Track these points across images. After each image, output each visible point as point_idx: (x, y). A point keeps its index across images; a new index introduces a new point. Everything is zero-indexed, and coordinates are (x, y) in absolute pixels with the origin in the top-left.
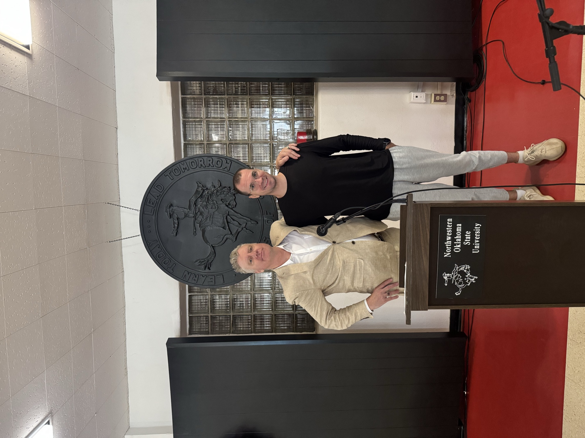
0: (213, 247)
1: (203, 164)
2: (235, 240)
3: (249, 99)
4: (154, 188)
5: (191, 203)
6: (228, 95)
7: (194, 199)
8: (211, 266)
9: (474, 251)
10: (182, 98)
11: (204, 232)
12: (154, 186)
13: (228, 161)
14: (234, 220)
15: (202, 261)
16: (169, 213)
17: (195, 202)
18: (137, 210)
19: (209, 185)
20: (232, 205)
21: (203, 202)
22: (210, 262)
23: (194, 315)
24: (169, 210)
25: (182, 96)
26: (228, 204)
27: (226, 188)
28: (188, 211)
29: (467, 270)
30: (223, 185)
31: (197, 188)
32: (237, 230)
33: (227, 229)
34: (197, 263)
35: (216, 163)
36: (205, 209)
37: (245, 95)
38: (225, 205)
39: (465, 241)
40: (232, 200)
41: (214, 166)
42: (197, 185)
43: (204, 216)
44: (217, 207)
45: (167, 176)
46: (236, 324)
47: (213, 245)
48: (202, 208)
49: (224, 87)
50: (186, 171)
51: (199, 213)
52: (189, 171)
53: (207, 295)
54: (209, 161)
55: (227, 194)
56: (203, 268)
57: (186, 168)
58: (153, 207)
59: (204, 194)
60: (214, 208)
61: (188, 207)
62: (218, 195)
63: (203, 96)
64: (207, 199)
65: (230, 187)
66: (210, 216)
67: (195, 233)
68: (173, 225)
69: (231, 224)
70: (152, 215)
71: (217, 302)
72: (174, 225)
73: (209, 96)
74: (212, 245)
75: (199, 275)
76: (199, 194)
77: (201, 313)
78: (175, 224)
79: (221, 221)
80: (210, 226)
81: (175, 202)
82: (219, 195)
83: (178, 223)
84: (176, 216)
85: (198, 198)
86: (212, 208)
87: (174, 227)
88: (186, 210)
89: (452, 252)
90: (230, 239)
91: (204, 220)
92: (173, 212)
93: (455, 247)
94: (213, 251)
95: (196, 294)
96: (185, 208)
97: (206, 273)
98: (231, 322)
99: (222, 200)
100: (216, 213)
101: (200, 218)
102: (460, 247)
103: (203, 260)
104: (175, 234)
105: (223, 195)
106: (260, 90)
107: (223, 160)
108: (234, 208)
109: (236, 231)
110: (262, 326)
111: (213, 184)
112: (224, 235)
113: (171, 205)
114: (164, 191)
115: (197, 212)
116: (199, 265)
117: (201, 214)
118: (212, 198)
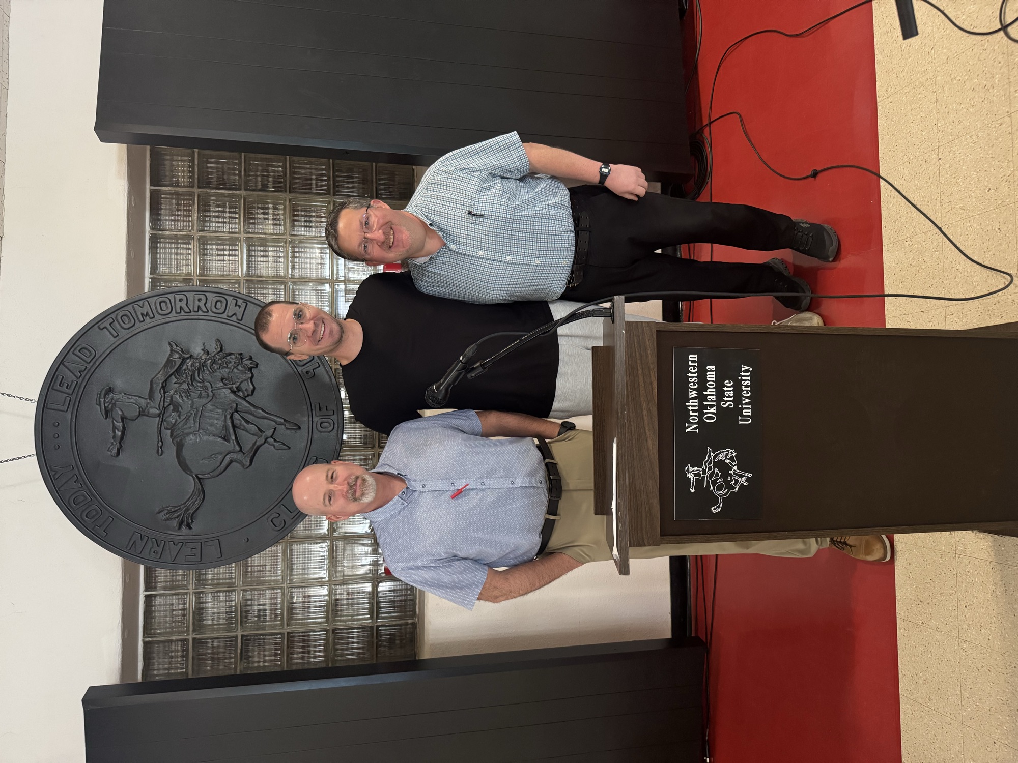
0: (199, 479)
1: (184, 306)
2: (248, 464)
3: (290, 200)
4: (73, 353)
5: (155, 386)
6: (246, 190)
7: (161, 378)
8: (193, 522)
9: (742, 420)
10: (152, 192)
11: (180, 447)
12: (75, 350)
13: (240, 302)
14: (248, 422)
15: (173, 510)
16: (105, 407)
17: (162, 384)
18: (31, 401)
19: (197, 350)
20: (244, 389)
21: (181, 384)
22: (191, 511)
23: (155, 639)
24: (104, 401)
25: (153, 188)
26: (235, 389)
27: (233, 356)
28: (148, 403)
29: (732, 459)
30: (227, 349)
31: (170, 355)
32: (253, 442)
33: (231, 441)
34: (162, 514)
35: (214, 304)
36: (185, 398)
37: (281, 192)
38: (230, 391)
39: (724, 401)
40: (245, 380)
41: (208, 312)
42: (169, 349)
43: (182, 414)
44: (211, 394)
45: (105, 329)
46: (250, 654)
47: (200, 476)
48: (177, 396)
49: (240, 176)
50: (147, 319)
51: (171, 407)
52: (153, 320)
53: (186, 593)
54: (199, 300)
55: (235, 367)
56: (175, 526)
57: (147, 313)
58: (69, 394)
59: (185, 367)
60: (204, 397)
61: (147, 394)
62: (216, 370)
63: (197, 191)
64: (189, 378)
65: (241, 354)
66: (196, 414)
67: (160, 450)
68: (111, 432)
69: (241, 431)
70: (64, 411)
71: (207, 608)
72: (114, 432)
73: (208, 191)
74: (196, 475)
75: (167, 543)
76: (172, 367)
77: (172, 633)
78: (116, 431)
79: (220, 423)
80: (195, 434)
81: (119, 383)
82: (218, 370)
83: (124, 427)
84: (120, 412)
85: (171, 375)
86: (200, 396)
87: (114, 437)
88: (143, 401)
89: (701, 422)
90: (236, 462)
91: (182, 423)
92: (114, 405)
93: (705, 411)
94: (200, 487)
95: (162, 592)
96: (140, 397)
97: (182, 538)
98: (239, 651)
99: (222, 380)
100: (209, 406)
101: (172, 418)
102: (715, 411)
103: (176, 509)
104: (115, 451)
105: (226, 370)
106: (311, 184)
107: (230, 299)
108: (250, 397)
109: (251, 445)
110: (306, 655)
111: (204, 346)
112: (225, 454)
113: (110, 390)
114: (96, 361)
115: (166, 404)
116: (168, 519)
117: (177, 407)
118: (201, 375)
